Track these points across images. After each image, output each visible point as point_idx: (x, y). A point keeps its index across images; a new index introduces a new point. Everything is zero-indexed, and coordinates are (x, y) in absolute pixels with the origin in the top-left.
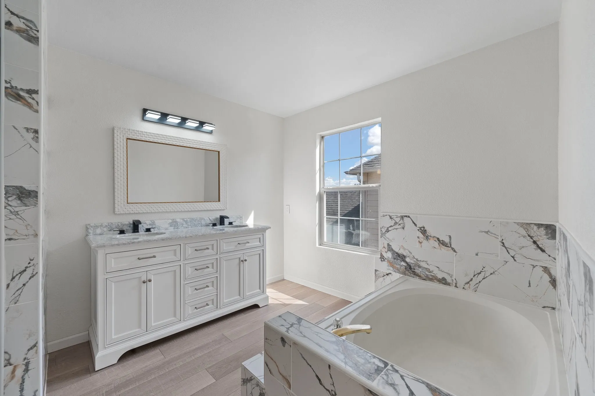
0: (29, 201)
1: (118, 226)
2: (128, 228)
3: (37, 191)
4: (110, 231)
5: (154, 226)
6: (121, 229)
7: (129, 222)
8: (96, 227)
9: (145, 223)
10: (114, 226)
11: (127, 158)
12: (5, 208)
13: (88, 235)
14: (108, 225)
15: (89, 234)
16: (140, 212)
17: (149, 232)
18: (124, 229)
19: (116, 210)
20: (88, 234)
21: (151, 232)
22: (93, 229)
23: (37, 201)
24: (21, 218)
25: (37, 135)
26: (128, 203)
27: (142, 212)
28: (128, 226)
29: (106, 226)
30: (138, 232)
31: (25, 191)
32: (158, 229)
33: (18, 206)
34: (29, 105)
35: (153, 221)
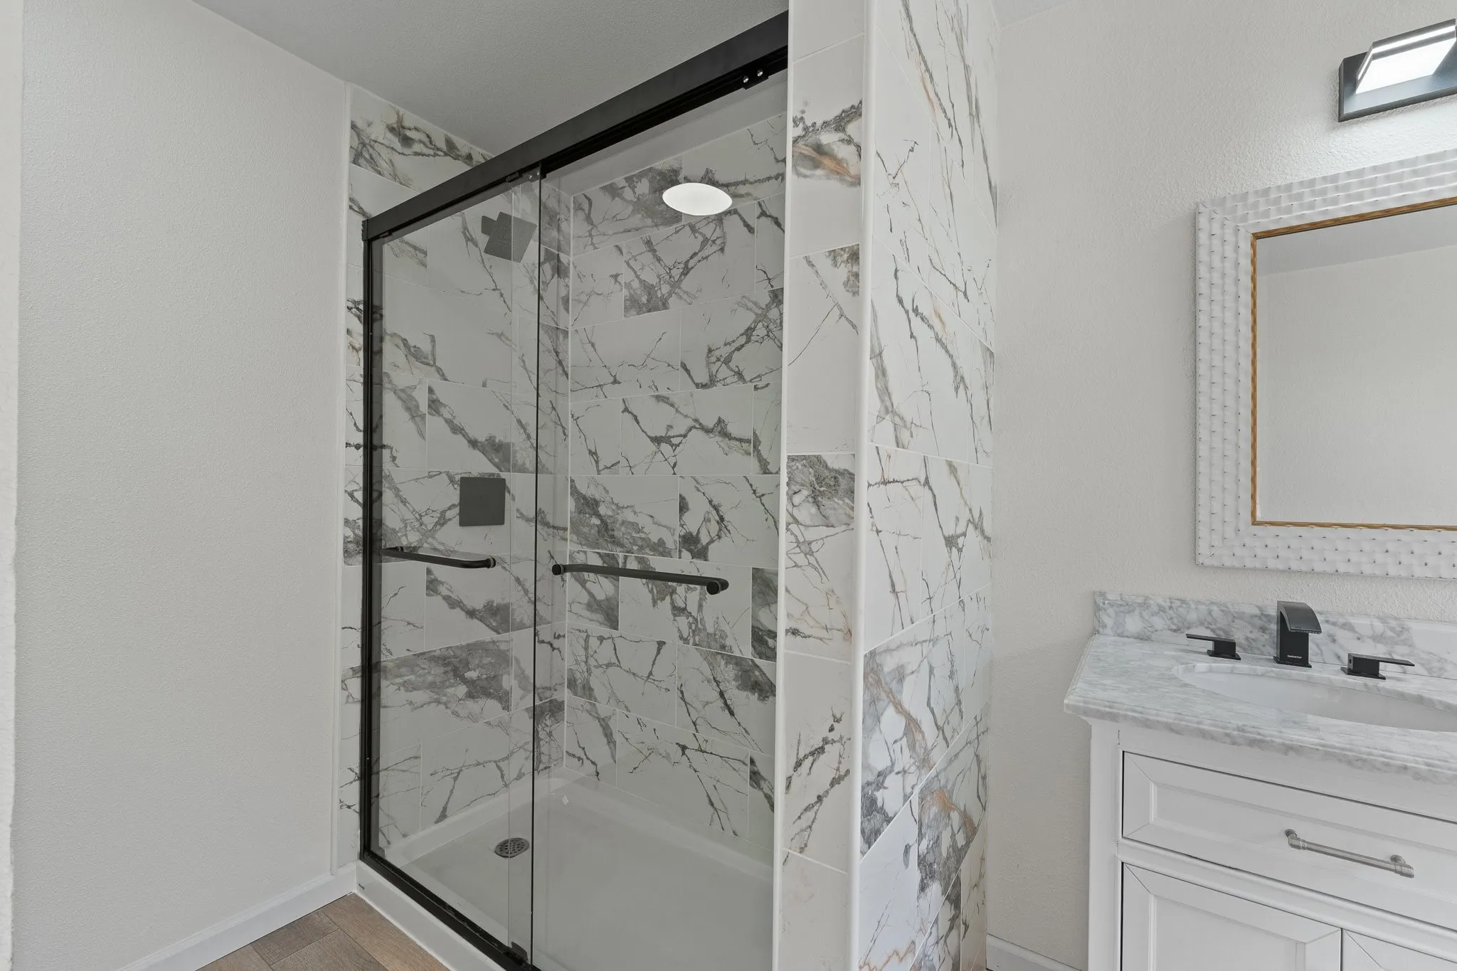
0: (834, 509)
1: (1209, 619)
2: (1256, 634)
3: (851, 471)
4: (1175, 634)
5: (1399, 653)
6: (1223, 636)
7: (1259, 608)
8: (1126, 607)
9: (1347, 626)
10: (1193, 616)
11: (1255, 321)
12: (787, 529)
13: (1098, 632)
14: (1171, 608)
15: (1101, 630)
16: (1317, 569)
17: (1371, 681)
18: (1238, 636)
19: (1203, 547)
20: (1097, 628)
21: (1380, 683)
22: (1116, 613)
23: (852, 509)
24: (817, 565)
25: (855, 269)
26: (1255, 523)
27: (1329, 569)
28: (1253, 625)
29: (1162, 609)
30: (1304, 663)
31: (827, 473)
32: (1430, 670)
33: (812, 524)
34: (839, 170)
35: (1393, 623)
